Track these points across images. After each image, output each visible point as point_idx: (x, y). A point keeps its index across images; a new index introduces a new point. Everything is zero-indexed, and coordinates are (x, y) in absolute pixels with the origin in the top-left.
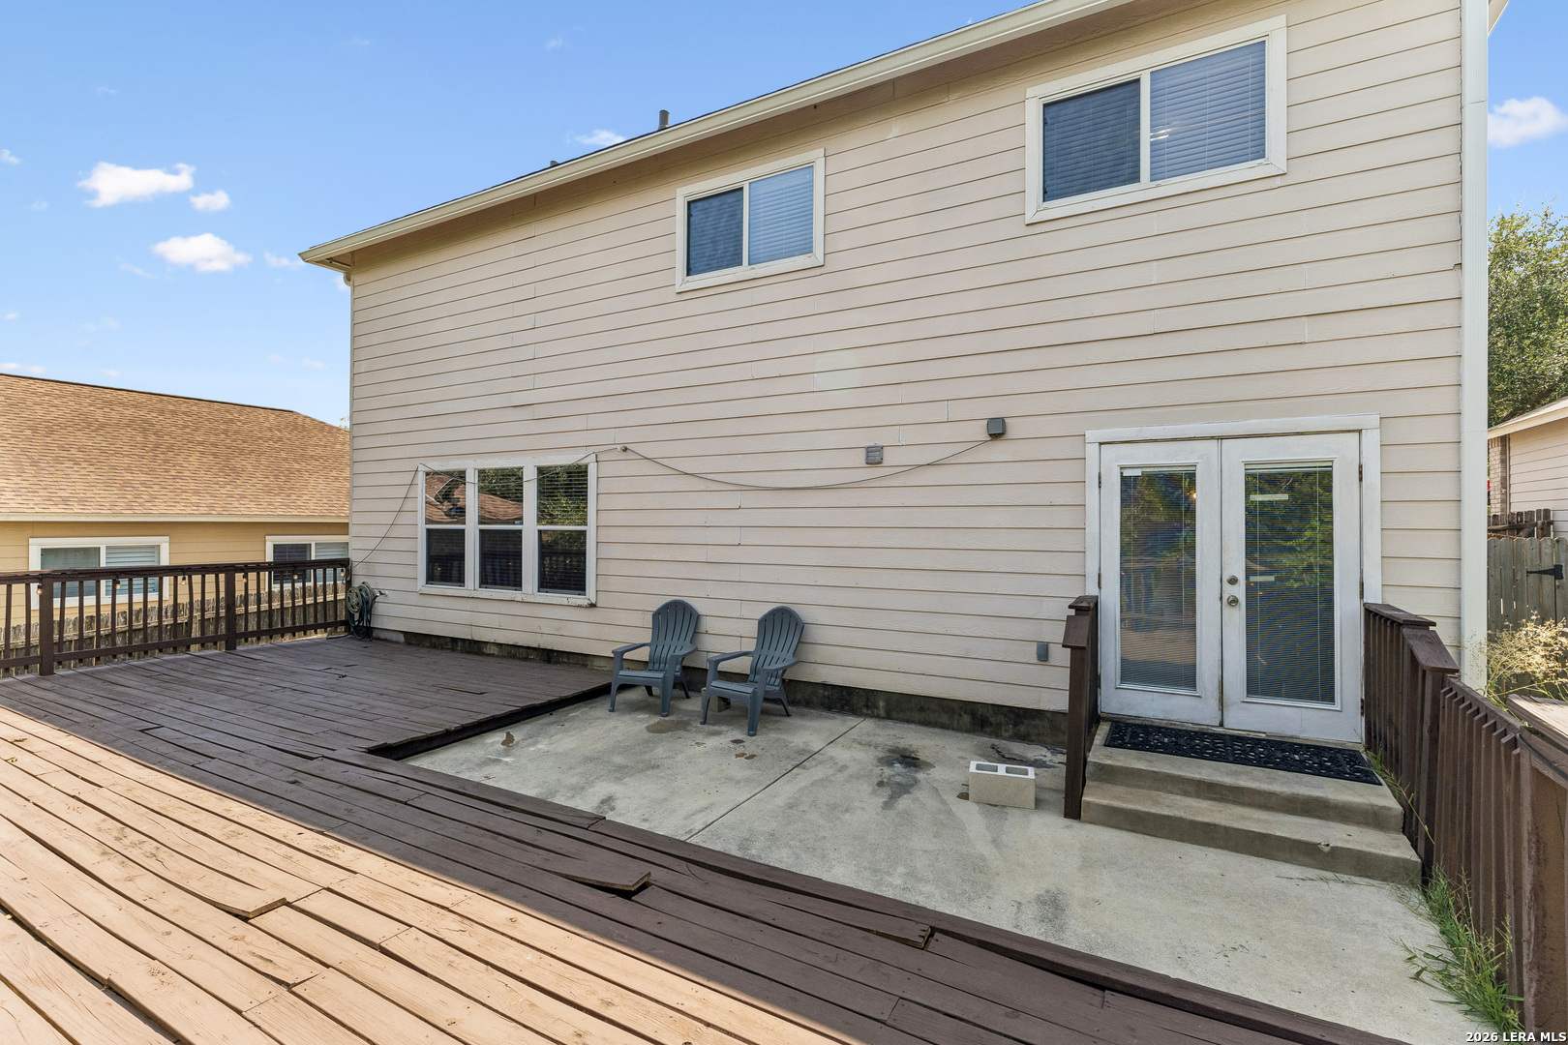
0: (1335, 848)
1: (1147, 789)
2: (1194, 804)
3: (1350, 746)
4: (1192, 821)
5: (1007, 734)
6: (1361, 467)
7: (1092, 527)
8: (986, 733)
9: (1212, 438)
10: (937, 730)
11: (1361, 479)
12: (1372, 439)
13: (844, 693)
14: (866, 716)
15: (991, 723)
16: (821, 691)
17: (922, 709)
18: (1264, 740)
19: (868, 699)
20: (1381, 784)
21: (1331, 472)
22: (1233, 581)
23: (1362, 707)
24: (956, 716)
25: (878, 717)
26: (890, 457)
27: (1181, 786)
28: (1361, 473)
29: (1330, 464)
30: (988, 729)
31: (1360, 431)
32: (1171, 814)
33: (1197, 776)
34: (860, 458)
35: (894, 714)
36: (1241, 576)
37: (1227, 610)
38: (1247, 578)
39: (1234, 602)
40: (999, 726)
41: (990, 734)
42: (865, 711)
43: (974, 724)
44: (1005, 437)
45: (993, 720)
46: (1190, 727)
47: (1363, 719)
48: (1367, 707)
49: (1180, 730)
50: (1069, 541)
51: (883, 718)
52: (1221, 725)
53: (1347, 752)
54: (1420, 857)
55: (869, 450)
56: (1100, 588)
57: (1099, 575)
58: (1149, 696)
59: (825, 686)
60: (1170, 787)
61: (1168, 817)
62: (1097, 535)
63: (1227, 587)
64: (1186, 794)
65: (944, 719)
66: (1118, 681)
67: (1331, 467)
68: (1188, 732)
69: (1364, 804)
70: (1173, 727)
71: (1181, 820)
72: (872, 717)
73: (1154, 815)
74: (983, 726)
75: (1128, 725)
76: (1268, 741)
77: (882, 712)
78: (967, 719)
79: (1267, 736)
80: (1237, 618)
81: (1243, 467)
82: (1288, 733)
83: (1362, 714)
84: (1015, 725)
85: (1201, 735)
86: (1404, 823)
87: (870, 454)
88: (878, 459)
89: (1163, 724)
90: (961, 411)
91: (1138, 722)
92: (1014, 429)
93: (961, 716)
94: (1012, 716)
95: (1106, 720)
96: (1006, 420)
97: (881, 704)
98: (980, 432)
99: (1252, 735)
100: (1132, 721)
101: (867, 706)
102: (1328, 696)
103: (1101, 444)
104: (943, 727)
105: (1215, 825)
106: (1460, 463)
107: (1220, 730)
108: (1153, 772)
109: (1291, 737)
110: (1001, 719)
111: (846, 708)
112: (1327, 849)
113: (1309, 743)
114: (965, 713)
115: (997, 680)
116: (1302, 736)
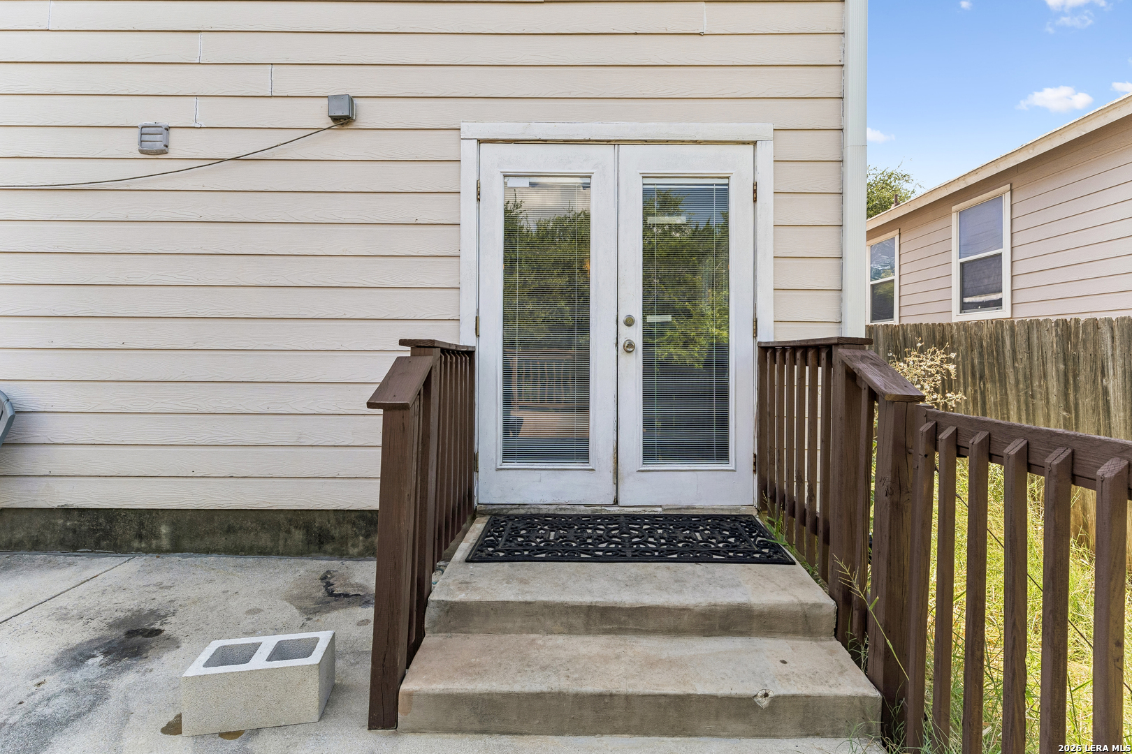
0: (776, 699)
1: (516, 633)
2: (583, 650)
3: (744, 511)
4: (576, 695)
5: (354, 551)
6: (755, 185)
7: (468, 255)
8: (325, 553)
9: (608, 142)
10: (250, 560)
11: (755, 200)
12: (766, 152)
13: (102, 520)
14: (139, 551)
15: (333, 538)
16: (60, 521)
17: (230, 530)
18: (660, 516)
19: (141, 524)
20: (793, 563)
21: (727, 190)
22: (629, 322)
23: (755, 464)
24: (282, 535)
25: (159, 551)
26: (180, 144)
27: (564, 619)
28: (755, 191)
29: (725, 181)
30: (329, 547)
31: (755, 143)
32: (545, 688)
33: (587, 599)
34: (129, 143)
35: (186, 543)
36: (638, 316)
37: (624, 358)
38: (644, 318)
39: (630, 347)
40: (344, 539)
41: (331, 554)
42: (136, 544)
43: (309, 542)
44: (354, 125)
45: (336, 533)
46: (582, 510)
47: (756, 476)
48: (761, 463)
49: (570, 516)
50: (438, 274)
51: (167, 552)
52: (616, 502)
53: (743, 519)
54: (877, 687)
55: (145, 131)
56: (478, 336)
57: (477, 319)
58: (536, 475)
59: (67, 512)
60: (549, 623)
61: (539, 696)
62: (474, 265)
63: (623, 328)
64: (571, 630)
65: (265, 540)
66: (500, 460)
67: (727, 185)
68: (578, 517)
69: (793, 604)
70: (562, 512)
71: (560, 696)
72: (147, 553)
73: (519, 696)
74: (321, 543)
75: (510, 518)
76: (665, 516)
77: (165, 543)
78: (298, 535)
79: (664, 510)
80: (634, 366)
81: (640, 181)
82: (684, 503)
83: (754, 471)
84: (367, 536)
85: (594, 519)
86: (837, 623)
87: (146, 137)
88: (160, 146)
89: (552, 509)
90: (289, 81)
91: (522, 512)
92: (367, 113)
93: (288, 532)
94: (362, 523)
95: (483, 514)
96: (356, 101)
97: (164, 530)
98: (318, 115)
99: (648, 511)
100: (515, 512)
101: (140, 537)
102: (723, 456)
103: (480, 142)
104: (264, 552)
105: (611, 695)
106: (842, 182)
107: (614, 510)
108: (527, 603)
109: (688, 508)
110: (348, 529)
111: (104, 543)
112: (765, 703)
113: (705, 513)
114: (296, 527)
115: (342, 474)
116: (697, 504)
